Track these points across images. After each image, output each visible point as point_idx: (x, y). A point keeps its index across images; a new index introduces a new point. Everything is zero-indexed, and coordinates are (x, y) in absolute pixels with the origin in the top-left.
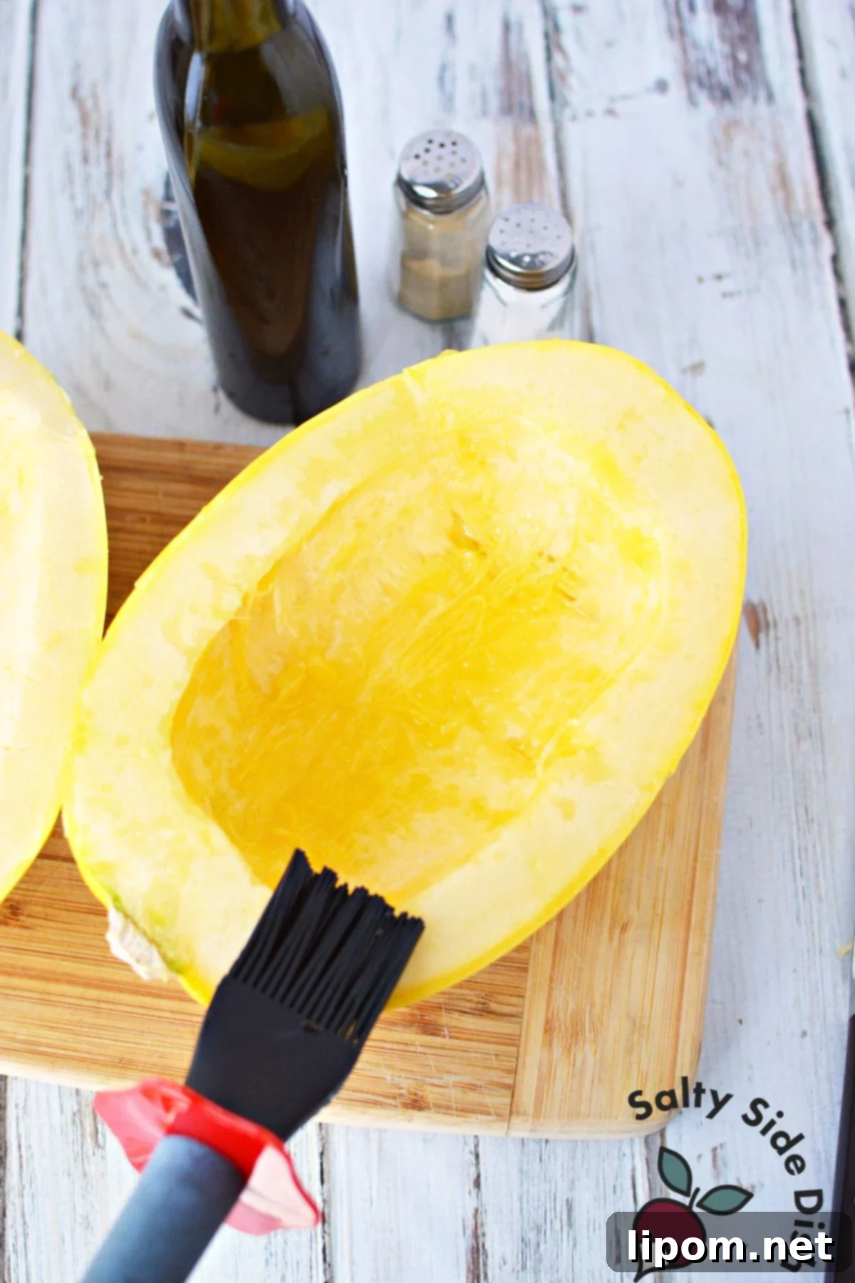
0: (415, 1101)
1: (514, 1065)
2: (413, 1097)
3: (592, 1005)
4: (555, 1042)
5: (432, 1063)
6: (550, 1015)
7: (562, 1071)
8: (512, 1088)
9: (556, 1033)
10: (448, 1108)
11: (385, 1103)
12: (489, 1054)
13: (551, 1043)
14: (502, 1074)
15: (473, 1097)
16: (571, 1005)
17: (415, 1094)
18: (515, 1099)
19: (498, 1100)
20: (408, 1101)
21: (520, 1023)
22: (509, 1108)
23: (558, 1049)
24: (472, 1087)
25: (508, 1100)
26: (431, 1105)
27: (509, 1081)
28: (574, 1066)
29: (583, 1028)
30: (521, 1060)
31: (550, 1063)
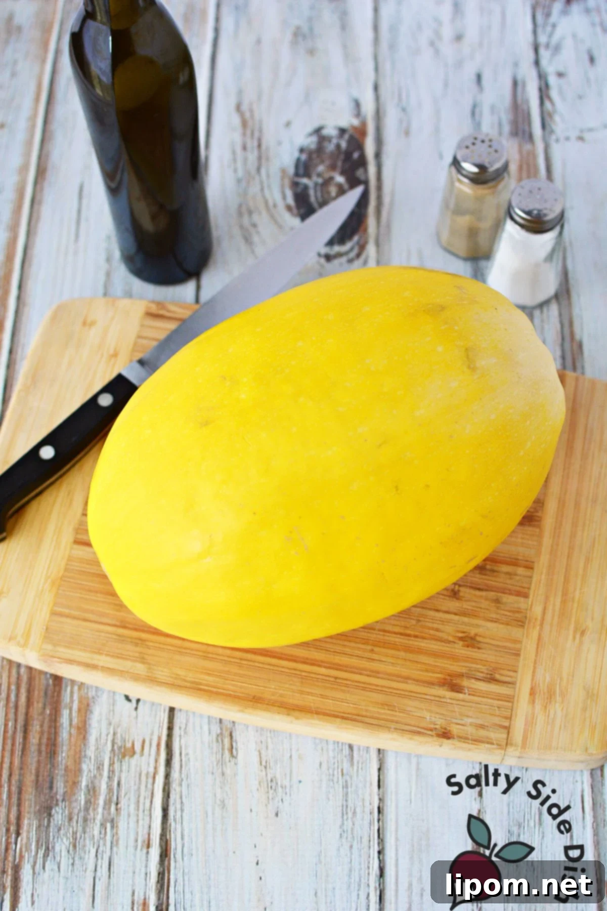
0: (444, 733)
1: (509, 714)
2: (443, 730)
3: (561, 679)
4: (537, 701)
5: (456, 709)
6: (534, 685)
7: (541, 719)
8: (508, 729)
9: (537, 696)
10: (467, 738)
11: (426, 734)
12: (494, 706)
13: (533, 702)
14: (504, 720)
15: (482, 733)
16: (548, 679)
17: (445, 729)
18: (510, 736)
19: (501, 736)
20: (441, 733)
21: (515, 688)
22: (505, 741)
23: (538, 707)
24: (482, 727)
25: (505, 736)
26: (455, 737)
27: (506, 724)
28: (549, 716)
29: (555, 693)
30: (514, 712)
31: (533, 714)
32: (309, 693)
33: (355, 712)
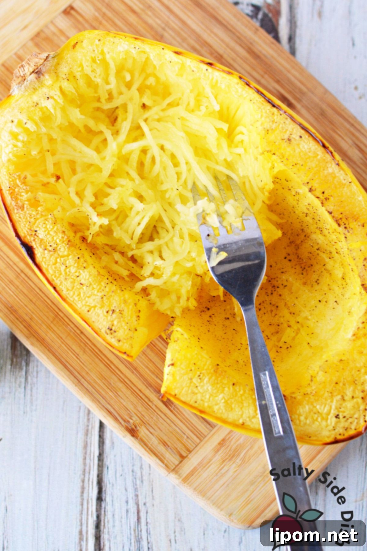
0: (133, 429)
1: (192, 448)
2: (133, 427)
3: (251, 448)
4: (220, 452)
5: (154, 418)
6: (227, 438)
7: (213, 468)
8: (183, 457)
9: (223, 448)
10: (146, 444)
11: (119, 421)
12: (184, 434)
13: (218, 450)
14: (185, 450)
15: (161, 449)
16: (241, 441)
17: (136, 427)
18: (180, 465)
19: (174, 460)
20: (130, 428)
21: (211, 431)
22: (174, 466)
23: (218, 457)
24: (165, 444)
25: (177, 462)
26: (139, 438)
27: (184, 454)
28: (221, 470)
29: (239, 455)
30: (197, 448)
31: (210, 460)
32: (53, 331)
33: (78, 369)
